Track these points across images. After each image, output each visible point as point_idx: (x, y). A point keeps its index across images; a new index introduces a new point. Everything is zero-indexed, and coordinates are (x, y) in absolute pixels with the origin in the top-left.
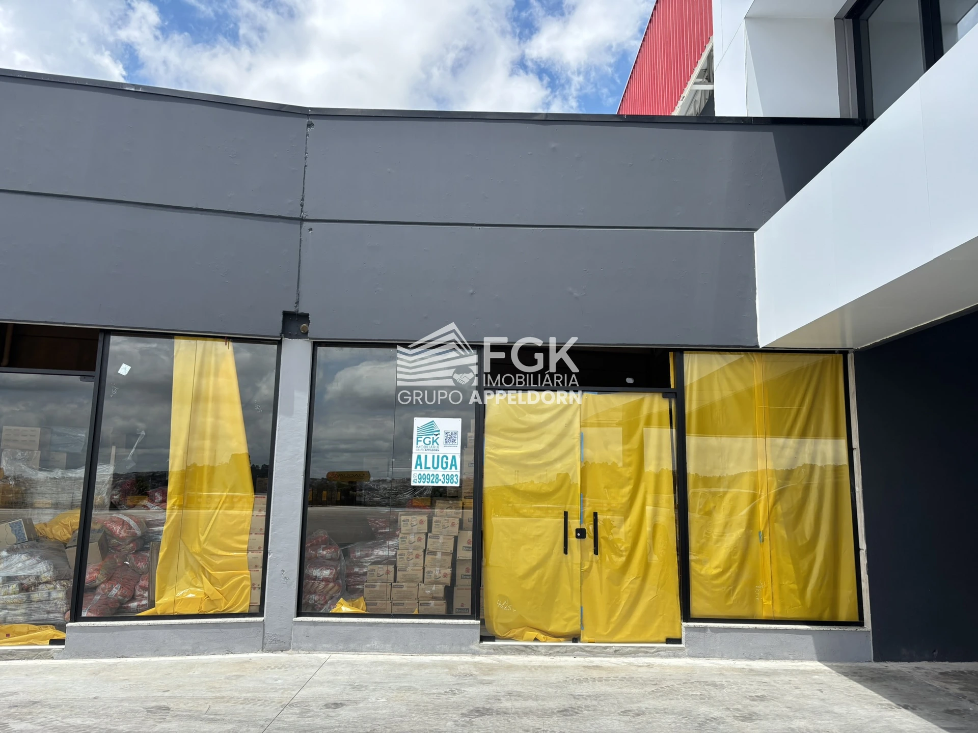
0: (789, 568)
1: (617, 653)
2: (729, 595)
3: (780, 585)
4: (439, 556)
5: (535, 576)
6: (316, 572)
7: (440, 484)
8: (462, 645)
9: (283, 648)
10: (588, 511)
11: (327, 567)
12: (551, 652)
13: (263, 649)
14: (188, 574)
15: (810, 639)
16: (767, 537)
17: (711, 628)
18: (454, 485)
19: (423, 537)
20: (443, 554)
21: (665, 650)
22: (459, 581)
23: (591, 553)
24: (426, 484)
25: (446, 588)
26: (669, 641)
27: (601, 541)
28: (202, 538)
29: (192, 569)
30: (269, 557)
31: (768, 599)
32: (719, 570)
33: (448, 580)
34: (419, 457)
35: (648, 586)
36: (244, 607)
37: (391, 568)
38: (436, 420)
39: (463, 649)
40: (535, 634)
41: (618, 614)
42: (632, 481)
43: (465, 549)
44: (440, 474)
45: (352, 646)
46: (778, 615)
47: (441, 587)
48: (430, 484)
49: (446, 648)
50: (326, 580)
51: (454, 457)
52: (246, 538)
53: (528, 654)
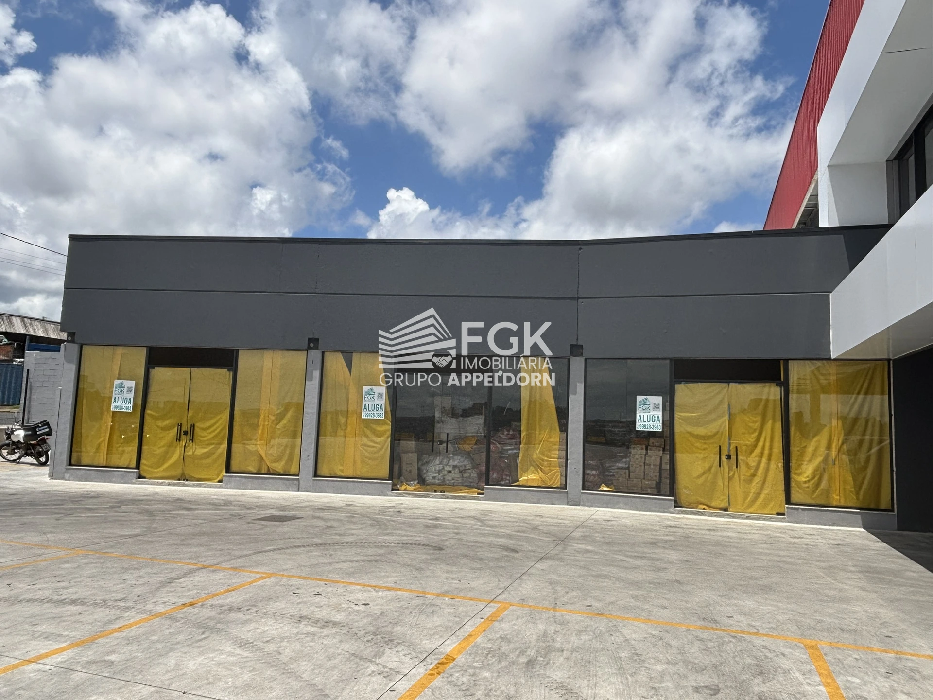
0: (850, 479)
1: (747, 518)
2: (814, 492)
3: (844, 489)
4: (652, 467)
5: (704, 477)
6: (589, 472)
7: (651, 430)
8: (665, 509)
9: (577, 504)
10: (733, 446)
11: (594, 469)
12: (711, 515)
13: (568, 504)
14: (532, 468)
15: (859, 517)
16: (837, 463)
17: (802, 509)
18: (659, 430)
19: (644, 456)
20: (654, 465)
21: (775, 518)
22: (664, 480)
23: (734, 467)
24: (644, 430)
25: (657, 482)
26: (778, 514)
27: (740, 461)
28: (538, 452)
29: (533, 466)
30: (568, 462)
31: (837, 495)
32: (807, 479)
33: (657, 479)
34: (640, 416)
35: (767, 485)
36: (558, 485)
37: (627, 471)
38: (649, 397)
39: (666, 511)
40: (704, 506)
41: (749, 499)
42: (758, 431)
43: (666, 463)
44: (651, 425)
45: (609, 506)
46: (842, 503)
47: (654, 482)
48: (646, 430)
49: (657, 510)
50: (593, 475)
51: (658, 417)
52: (557, 452)
53: (700, 515)
